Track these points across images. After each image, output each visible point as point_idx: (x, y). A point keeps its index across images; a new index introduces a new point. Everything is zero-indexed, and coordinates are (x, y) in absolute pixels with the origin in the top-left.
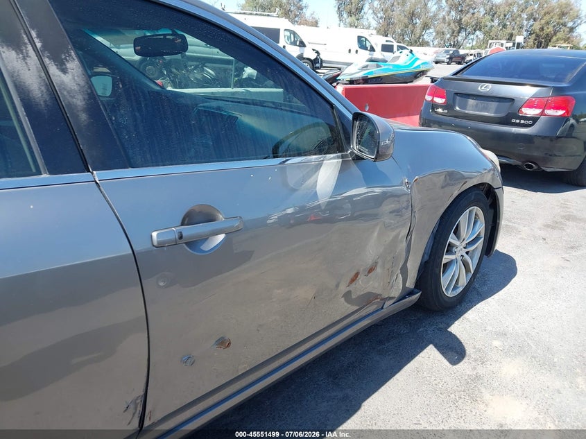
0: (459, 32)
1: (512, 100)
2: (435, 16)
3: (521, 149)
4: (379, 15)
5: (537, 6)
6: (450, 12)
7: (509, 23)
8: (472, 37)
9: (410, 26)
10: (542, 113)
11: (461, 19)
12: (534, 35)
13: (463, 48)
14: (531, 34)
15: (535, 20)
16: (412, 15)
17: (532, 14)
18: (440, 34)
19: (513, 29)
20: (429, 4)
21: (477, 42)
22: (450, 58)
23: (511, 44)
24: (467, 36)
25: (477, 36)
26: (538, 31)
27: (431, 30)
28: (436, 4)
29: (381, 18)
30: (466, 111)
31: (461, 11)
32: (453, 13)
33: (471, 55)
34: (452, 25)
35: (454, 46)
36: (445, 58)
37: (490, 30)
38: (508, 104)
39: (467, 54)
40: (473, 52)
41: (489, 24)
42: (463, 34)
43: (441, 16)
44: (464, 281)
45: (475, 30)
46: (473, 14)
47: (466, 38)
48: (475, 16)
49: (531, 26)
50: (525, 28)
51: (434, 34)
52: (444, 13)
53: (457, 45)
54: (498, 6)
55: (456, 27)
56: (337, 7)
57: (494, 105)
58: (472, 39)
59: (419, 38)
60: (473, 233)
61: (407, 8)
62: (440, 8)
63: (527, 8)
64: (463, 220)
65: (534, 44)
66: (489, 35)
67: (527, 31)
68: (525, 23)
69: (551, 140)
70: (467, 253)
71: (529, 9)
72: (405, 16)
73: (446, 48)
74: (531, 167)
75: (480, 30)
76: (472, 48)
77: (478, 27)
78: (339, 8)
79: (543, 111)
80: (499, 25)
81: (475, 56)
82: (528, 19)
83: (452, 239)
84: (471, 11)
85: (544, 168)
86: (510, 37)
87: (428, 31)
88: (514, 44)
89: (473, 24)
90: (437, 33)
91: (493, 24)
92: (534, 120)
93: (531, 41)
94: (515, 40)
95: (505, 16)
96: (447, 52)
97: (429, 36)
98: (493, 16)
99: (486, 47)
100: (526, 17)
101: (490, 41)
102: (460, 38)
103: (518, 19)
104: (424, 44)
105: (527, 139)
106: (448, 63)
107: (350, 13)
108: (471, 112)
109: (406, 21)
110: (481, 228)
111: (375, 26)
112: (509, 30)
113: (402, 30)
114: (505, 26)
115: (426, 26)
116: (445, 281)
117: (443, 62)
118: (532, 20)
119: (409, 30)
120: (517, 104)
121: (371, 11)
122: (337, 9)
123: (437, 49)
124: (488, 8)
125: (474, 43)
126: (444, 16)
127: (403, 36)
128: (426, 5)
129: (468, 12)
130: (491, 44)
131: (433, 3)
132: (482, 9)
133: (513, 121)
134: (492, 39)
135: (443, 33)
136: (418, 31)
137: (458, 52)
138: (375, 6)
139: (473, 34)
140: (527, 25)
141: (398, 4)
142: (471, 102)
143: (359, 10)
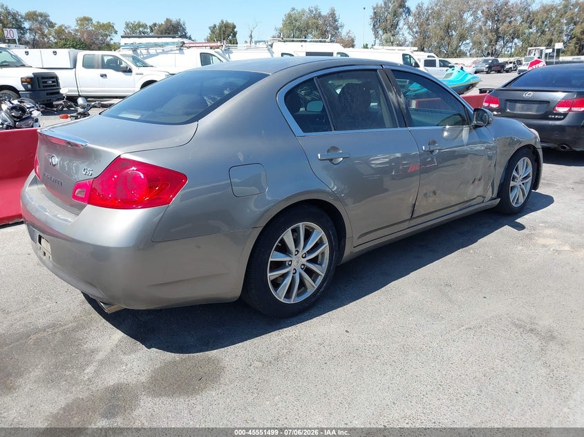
0: (497, 41)
1: (548, 102)
2: (471, 26)
3: (556, 136)
4: (414, 30)
5: (577, 9)
6: (487, 22)
7: (547, 29)
8: (510, 45)
9: (447, 38)
10: (570, 110)
11: (498, 29)
12: (575, 39)
13: (502, 57)
14: (571, 38)
15: (575, 24)
16: (448, 28)
17: (572, 18)
18: (477, 44)
19: (553, 35)
20: (465, 16)
21: (515, 49)
22: (490, 68)
23: (550, 51)
24: (505, 44)
25: (515, 44)
26: (579, 35)
27: (468, 41)
28: (471, 15)
29: (417, 32)
30: (515, 112)
31: (498, 20)
32: (489, 23)
33: (511, 63)
34: (489, 34)
35: (492, 55)
36: (484, 67)
37: (528, 37)
38: (546, 105)
39: (507, 62)
40: (512, 59)
41: (527, 31)
42: (501, 43)
43: (477, 26)
44: (522, 200)
45: (513, 38)
46: (510, 22)
47: (504, 47)
48: (513, 24)
49: (572, 30)
50: (565, 33)
51: (471, 44)
52: (480, 23)
53: (495, 54)
54: (535, 13)
55: (493, 36)
56: (372, 24)
57: (535, 106)
58: (511, 47)
59: (456, 49)
60: (525, 173)
61: (443, 20)
62: (476, 19)
63: (566, 13)
64: (520, 163)
65: (576, 48)
66: (529, 43)
67: (567, 35)
68: (565, 28)
69: (578, 129)
70: (523, 184)
71: (569, 13)
72: (441, 29)
73: (484, 58)
74: (564, 148)
75: (518, 38)
76: (511, 56)
77: (515, 35)
78: (374, 26)
79: (571, 109)
80: (537, 32)
81: (514, 63)
82: (568, 24)
83: (514, 173)
84: (508, 20)
85: (574, 149)
86: (550, 44)
87: (464, 42)
88: (554, 50)
89: (511, 32)
90: (474, 43)
91: (531, 30)
92: (565, 115)
93: (572, 45)
94: (554, 46)
95: (543, 22)
96: (486, 61)
97: (466, 46)
98: (531, 23)
99: (525, 54)
100: (565, 21)
101: (529, 48)
102: (498, 47)
103: (557, 24)
104: (461, 55)
105: (561, 129)
106: (487, 73)
107: (385, 31)
108: (519, 112)
109: (442, 33)
110: (530, 170)
111: (411, 40)
112: (548, 37)
113: (438, 43)
114: (543, 32)
115: (462, 38)
116: (512, 196)
117: (483, 71)
118: (572, 24)
119: (445, 43)
120: (552, 105)
121: (406, 27)
122: (372, 27)
123: (475, 59)
124: (525, 16)
125: (513, 50)
126: (480, 26)
127: (440, 48)
128: (461, 17)
129: (505, 21)
130: (530, 51)
131: (469, 15)
132: (519, 18)
133: (550, 116)
134: (531, 46)
135: (480, 43)
136: (455, 42)
137: (497, 61)
138: (410, 21)
139: (512, 42)
140: (567, 29)
141: (433, 17)
142: (518, 105)
143: (394, 26)
